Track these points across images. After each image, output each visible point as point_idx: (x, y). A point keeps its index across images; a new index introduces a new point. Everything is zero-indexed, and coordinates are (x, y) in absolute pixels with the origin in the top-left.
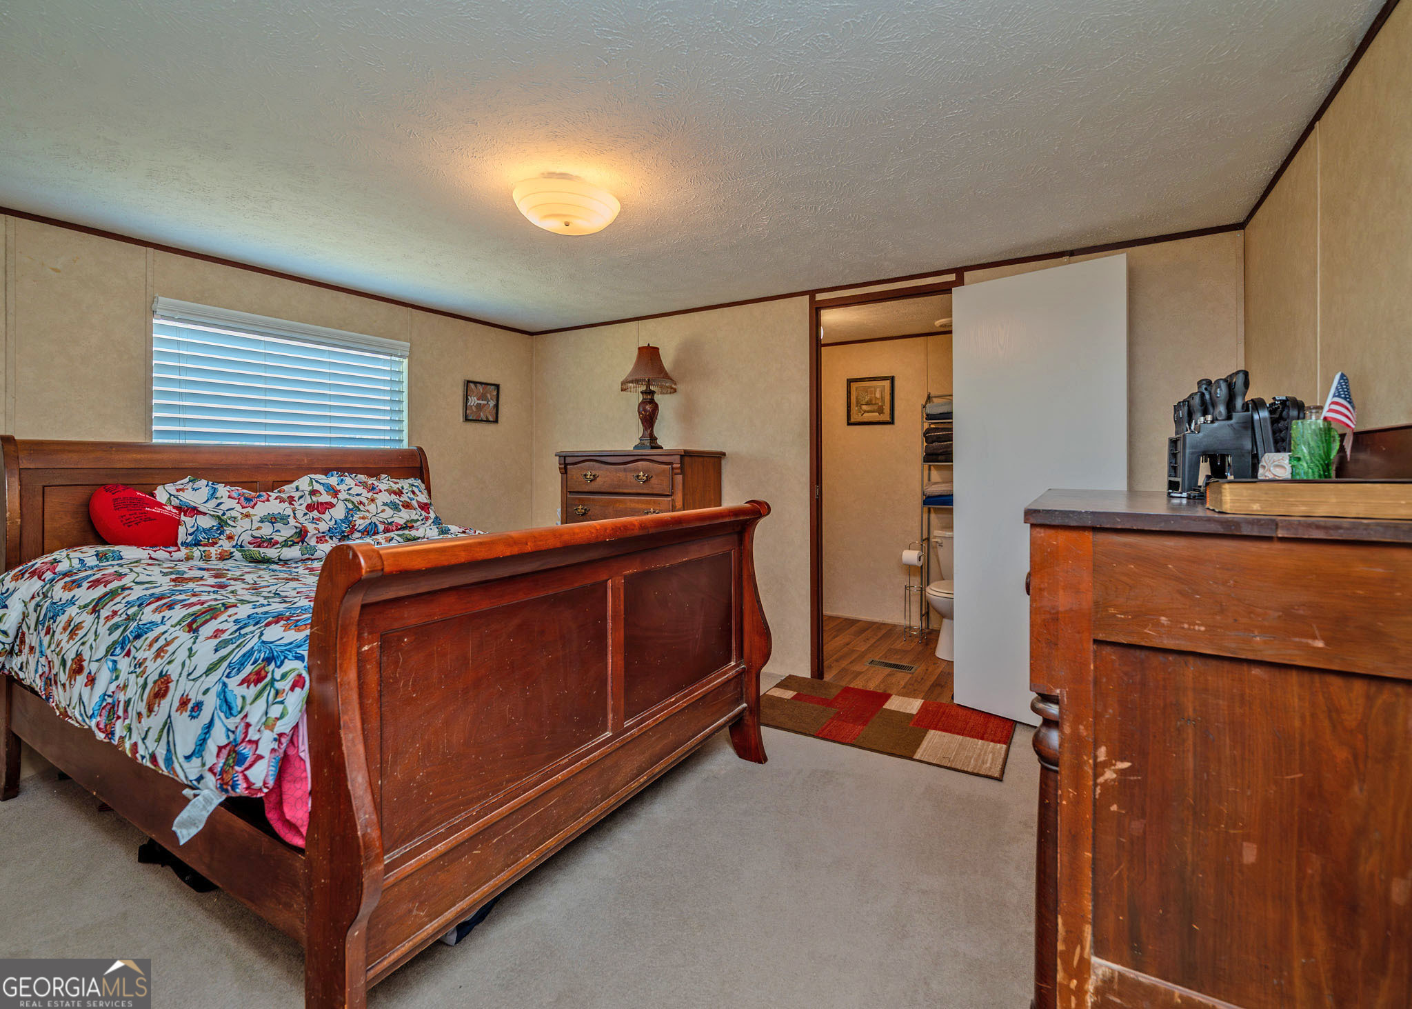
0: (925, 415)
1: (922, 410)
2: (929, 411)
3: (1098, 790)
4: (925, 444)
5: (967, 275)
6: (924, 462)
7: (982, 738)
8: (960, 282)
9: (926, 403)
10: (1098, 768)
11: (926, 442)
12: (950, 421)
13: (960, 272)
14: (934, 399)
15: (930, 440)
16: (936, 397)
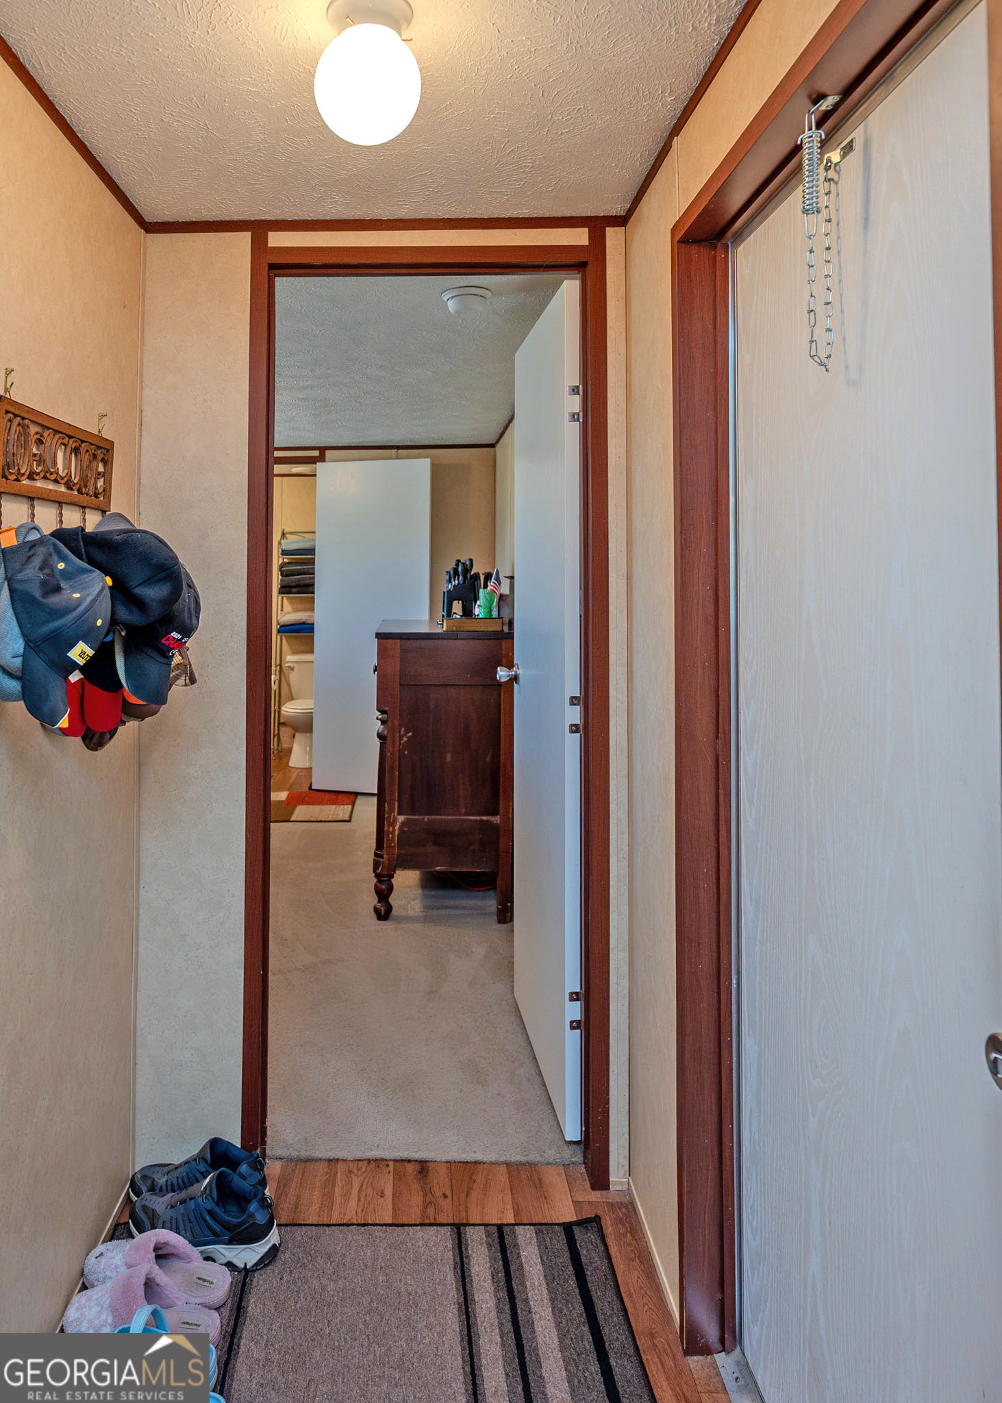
0: (280, 551)
1: (278, 548)
2: (284, 547)
3: (401, 746)
4: (280, 577)
5: (328, 453)
6: (279, 593)
7: (335, 804)
8: (322, 458)
9: (281, 540)
10: (401, 737)
11: (281, 575)
12: (313, 557)
13: (323, 450)
14: (287, 535)
15: (285, 574)
16: (291, 533)
